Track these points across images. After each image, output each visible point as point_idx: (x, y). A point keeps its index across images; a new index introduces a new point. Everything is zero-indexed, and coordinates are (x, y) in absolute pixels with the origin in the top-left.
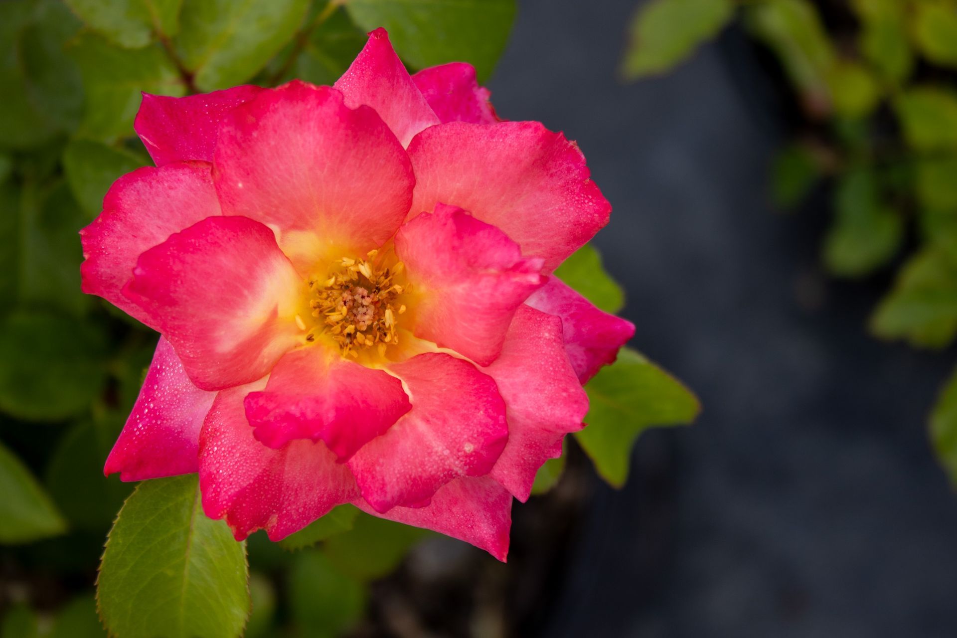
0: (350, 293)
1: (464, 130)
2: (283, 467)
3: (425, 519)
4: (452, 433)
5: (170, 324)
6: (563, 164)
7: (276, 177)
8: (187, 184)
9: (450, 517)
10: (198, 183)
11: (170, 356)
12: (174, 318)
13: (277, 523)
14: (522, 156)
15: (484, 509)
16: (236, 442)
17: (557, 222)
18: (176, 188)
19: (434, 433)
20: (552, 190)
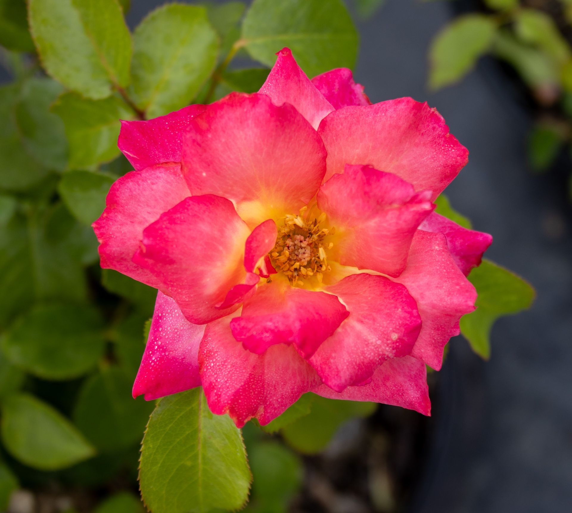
0: (291, 240)
1: (356, 111)
2: (263, 370)
3: (368, 394)
4: (381, 328)
5: (170, 278)
6: (429, 125)
7: (229, 164)
8: (164, 180)
9: (386, 389)
10: (172, 177)
11: (167, 305)
12: (173, 273)
13: (264, 412)
14: (401, 123)
15: (409, 380)
16: (227, 357)
17: (432, 167)
18: (157, 183)
19: (368, 330)
20: (424, 145)
